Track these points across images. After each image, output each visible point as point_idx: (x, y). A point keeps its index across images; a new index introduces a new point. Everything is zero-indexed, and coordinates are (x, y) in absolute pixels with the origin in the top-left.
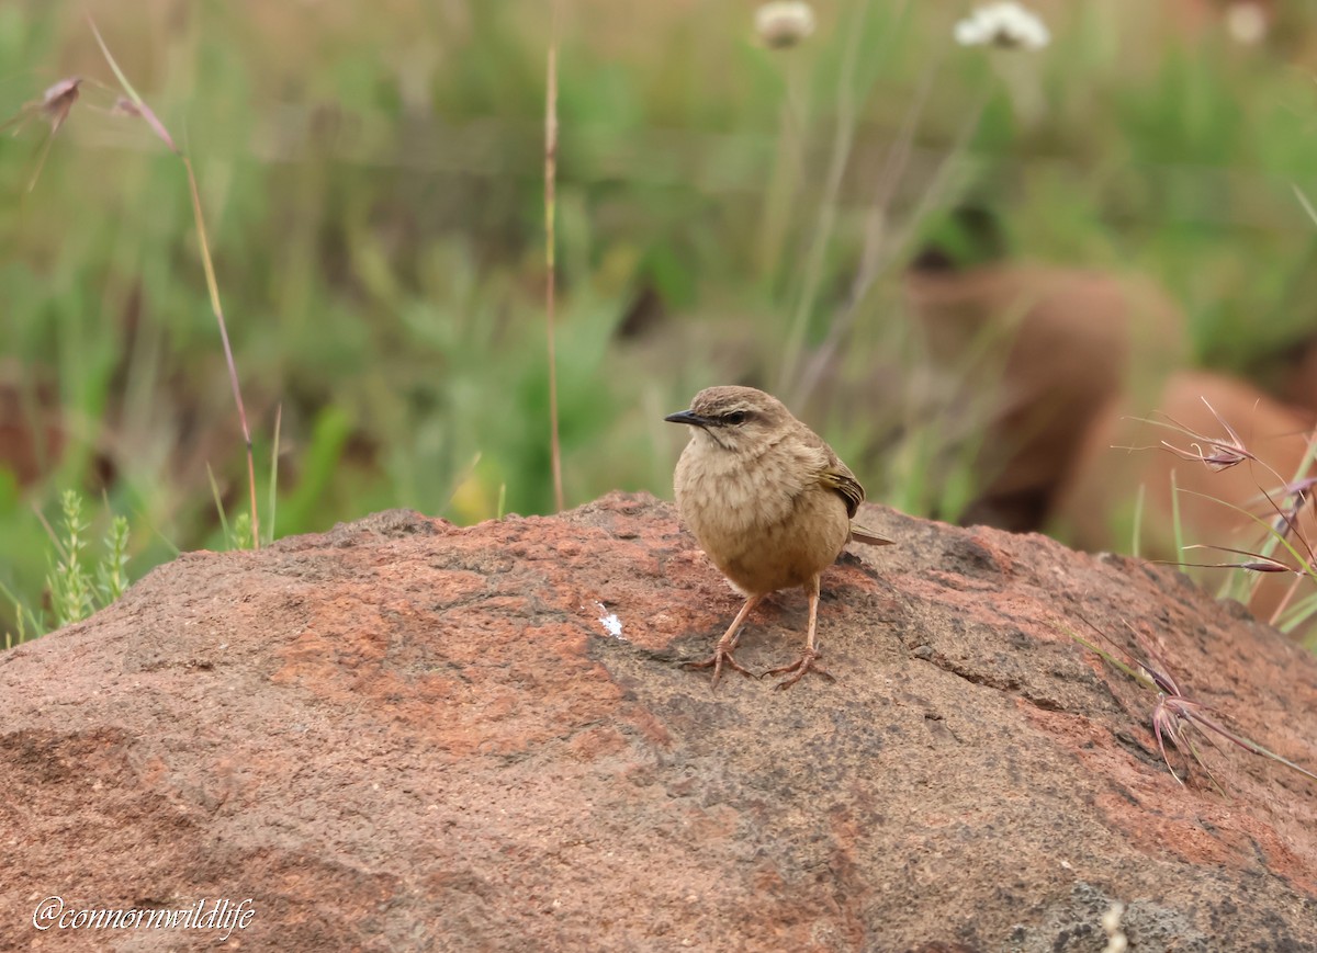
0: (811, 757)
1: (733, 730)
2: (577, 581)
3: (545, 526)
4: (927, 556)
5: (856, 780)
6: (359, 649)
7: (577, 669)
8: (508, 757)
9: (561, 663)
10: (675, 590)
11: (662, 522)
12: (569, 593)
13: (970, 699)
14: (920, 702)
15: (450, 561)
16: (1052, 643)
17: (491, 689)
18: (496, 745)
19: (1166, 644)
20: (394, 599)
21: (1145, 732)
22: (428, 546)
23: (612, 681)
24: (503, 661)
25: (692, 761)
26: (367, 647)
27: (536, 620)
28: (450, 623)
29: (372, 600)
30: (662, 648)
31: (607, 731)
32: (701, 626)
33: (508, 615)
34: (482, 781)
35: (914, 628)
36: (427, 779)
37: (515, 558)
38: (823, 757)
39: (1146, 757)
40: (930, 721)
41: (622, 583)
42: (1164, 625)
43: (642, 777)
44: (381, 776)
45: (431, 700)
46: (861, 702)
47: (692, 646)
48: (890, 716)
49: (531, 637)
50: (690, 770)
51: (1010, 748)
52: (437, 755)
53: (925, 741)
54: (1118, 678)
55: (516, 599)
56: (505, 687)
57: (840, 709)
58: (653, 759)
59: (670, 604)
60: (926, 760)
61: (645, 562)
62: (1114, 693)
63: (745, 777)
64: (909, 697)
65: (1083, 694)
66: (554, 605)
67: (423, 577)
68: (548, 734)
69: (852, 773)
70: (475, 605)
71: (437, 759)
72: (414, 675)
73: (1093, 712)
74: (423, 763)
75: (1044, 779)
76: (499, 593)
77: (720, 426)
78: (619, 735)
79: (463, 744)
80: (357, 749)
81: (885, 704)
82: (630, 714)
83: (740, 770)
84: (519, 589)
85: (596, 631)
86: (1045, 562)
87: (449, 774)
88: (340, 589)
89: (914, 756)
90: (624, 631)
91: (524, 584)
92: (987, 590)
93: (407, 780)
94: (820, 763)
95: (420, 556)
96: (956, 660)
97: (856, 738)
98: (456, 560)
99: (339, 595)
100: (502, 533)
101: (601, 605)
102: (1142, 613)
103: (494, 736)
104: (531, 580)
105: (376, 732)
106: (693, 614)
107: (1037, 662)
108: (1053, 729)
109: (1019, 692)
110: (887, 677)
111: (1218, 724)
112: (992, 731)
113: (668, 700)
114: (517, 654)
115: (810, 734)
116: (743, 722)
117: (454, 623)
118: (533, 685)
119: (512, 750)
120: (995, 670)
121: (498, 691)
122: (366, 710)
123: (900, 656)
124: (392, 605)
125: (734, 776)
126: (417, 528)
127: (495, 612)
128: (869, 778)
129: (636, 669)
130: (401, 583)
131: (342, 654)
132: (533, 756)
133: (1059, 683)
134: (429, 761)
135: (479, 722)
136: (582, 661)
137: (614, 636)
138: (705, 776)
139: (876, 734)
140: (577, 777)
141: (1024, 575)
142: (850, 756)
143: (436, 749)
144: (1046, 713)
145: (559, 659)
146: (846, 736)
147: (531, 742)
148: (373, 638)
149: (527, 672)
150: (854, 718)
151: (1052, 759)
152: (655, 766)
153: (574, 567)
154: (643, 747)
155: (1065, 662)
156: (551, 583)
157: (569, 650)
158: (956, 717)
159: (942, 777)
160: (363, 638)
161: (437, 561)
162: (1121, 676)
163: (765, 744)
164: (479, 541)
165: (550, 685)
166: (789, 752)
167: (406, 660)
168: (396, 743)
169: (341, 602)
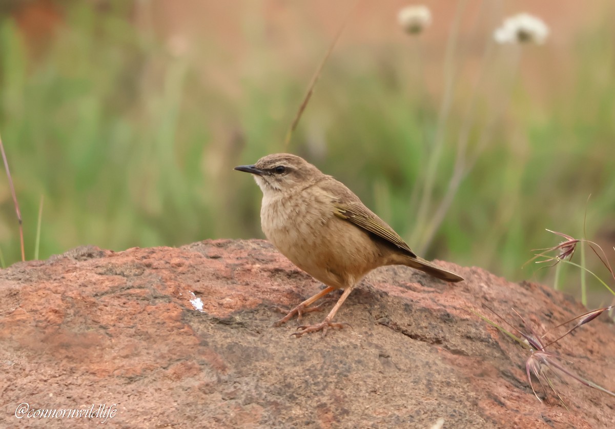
0: (308, 377)
1: (263, 362)
2: (180, 280)
3: (166, 251)
4: (403, 275)
5: (334, 390)
6: (47, 318)
7: (174, 328)
8: (130, 378)
9: (165, 325)
10: (239, 286)
11: (239, 251)
12: (172, 286)
13: (409, 346)
14: (377, 347)
15: (108, 270)
16: (467, 320)
17: (124, 340)
18: (123, 371)
19: (546, 328)
20: (71, 290)
21: (519, 371)
22: (97, 263)
23: (194, 335)
24: (132, 324)
25: (238, 380)
26: (52, 317)
27: (153, 302)
28: (102, 303)
29: (59, 291)
30: (225, 317)
31: (190, 363)
32: (250, 305)
33: (137, 299)
34: (114, 391)
35: (379, 307)
36: (81, 390)
37: (145, 268)
38: (315, 376)
39: (518, 384)
40: (382, 358)
41: (208, 281)
42: (548, 318)
43: (208, 389)
44: (55, 389)
45: (87, 347)
46: (341, 346)
47: (244, 316)
48: (358, 354)
49: (149, 311)
50: (237, 384)
51: (429, 373)
52: (88, 377)
53: (377, 369)
54: (508, 341)
55: (143, 290)
56: (132, 339)
57: (328, 350)
58: (215, 379)
59: (233, 293)
60: (377, 379)
61: (223, 271)
62: (502, 348)
63: (268, 388)
64: (370, 344)
65: (483, 348)
66: (164, 293)
67: (91, 279)
68: (155, 365)
69: (332, 386)
70: (118, 294)
71: (88, 379)
72: (79, 332)
73: (487, 358)
74: (79, 382)
75: (448, 391)
76: (133, 287)
77: (270, 175)
78: (197, 366)
79: (104, 371)
80: (42, 374)
81: (355, 348)
82: (204, 353)
83: (265, 384)
84: (144, 284)
85: (187, 307)
86: (476, 281)
87: (94, 387)
88: (41, 286)
89: (369, 377)
90: (204, 307)
91: (148, 282)
92: (433, 292)
93: (70, 391)
94: (313, 380)
95: (91, 268)
96: (404, 326)
97: (336, 367)
98: (111, 270)
99: (40, 289)
100: (139, 255)
101: (193, 293)
102: (533, 310)
103: (123, 366)
104: (152, 279)
105: (53, 365)
106: (247, 298)
107: (456, 330)
108: (459, 365)
109: (442, 345)
110: (359, 334)
111: (575, 373)
112: (419, 364)
113: (226, 345)
114: (140, 320)
115: (308, 364)
116: (270, 358)
117: (105, 304)
118: (148, 337)
119: (133, 374)
120: (427, 332)
121: (127, 341)
122: (49, 352)
123: (369, 322)
124: (70, 294)
125: (262, 388)
126: (94, 255)
127: (130, 297)
128: (342, 389)
129: (210, 328)
130: (77, 282)
131: (38, 321)
132: (145, 377)
133: (469, 342)
134: (83, 380)
135: (115, 358)
136: (178, 324)
137: (198, 310)
138: (245, 388)
139: (348, 364)
140: (170, 389)
141: (460, 287)
142: (331, 376)
143: (88, 374)
144: (455, 356)
145: (164, 323)
146: (329, 365)
147: (145, 370)
148: (56, 312)
149: (145, 330)
150: (336, 355)
151: (454, 380)
152: (216, 382)
153: (180, 273)
154: (210, 372)
155: (473, 330)
156: (163, 281)
157: (170, 318)
158: (398, 356)
159: (386, 389)
160: (50, 312)
161: (100, 270)
162: (510, 341)
163: (281, 369)
164: (125, 259)
165: (158, 338)
166: (295, 374)
167: (75, 324)
168: (65, 371)
169: (40, 293)
